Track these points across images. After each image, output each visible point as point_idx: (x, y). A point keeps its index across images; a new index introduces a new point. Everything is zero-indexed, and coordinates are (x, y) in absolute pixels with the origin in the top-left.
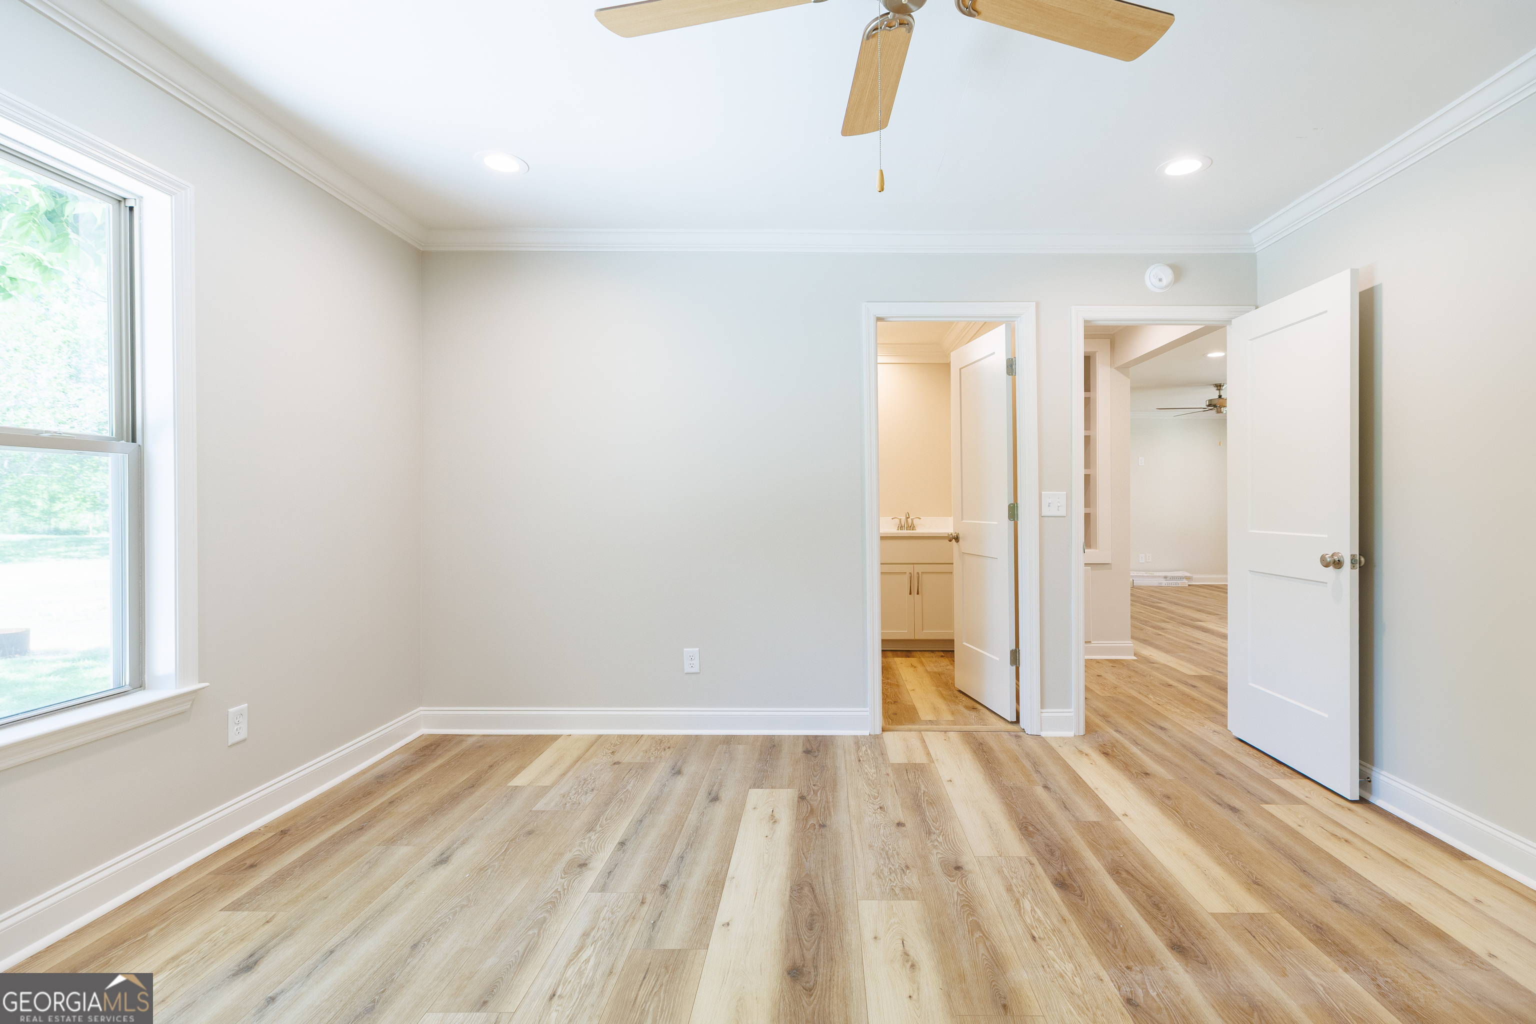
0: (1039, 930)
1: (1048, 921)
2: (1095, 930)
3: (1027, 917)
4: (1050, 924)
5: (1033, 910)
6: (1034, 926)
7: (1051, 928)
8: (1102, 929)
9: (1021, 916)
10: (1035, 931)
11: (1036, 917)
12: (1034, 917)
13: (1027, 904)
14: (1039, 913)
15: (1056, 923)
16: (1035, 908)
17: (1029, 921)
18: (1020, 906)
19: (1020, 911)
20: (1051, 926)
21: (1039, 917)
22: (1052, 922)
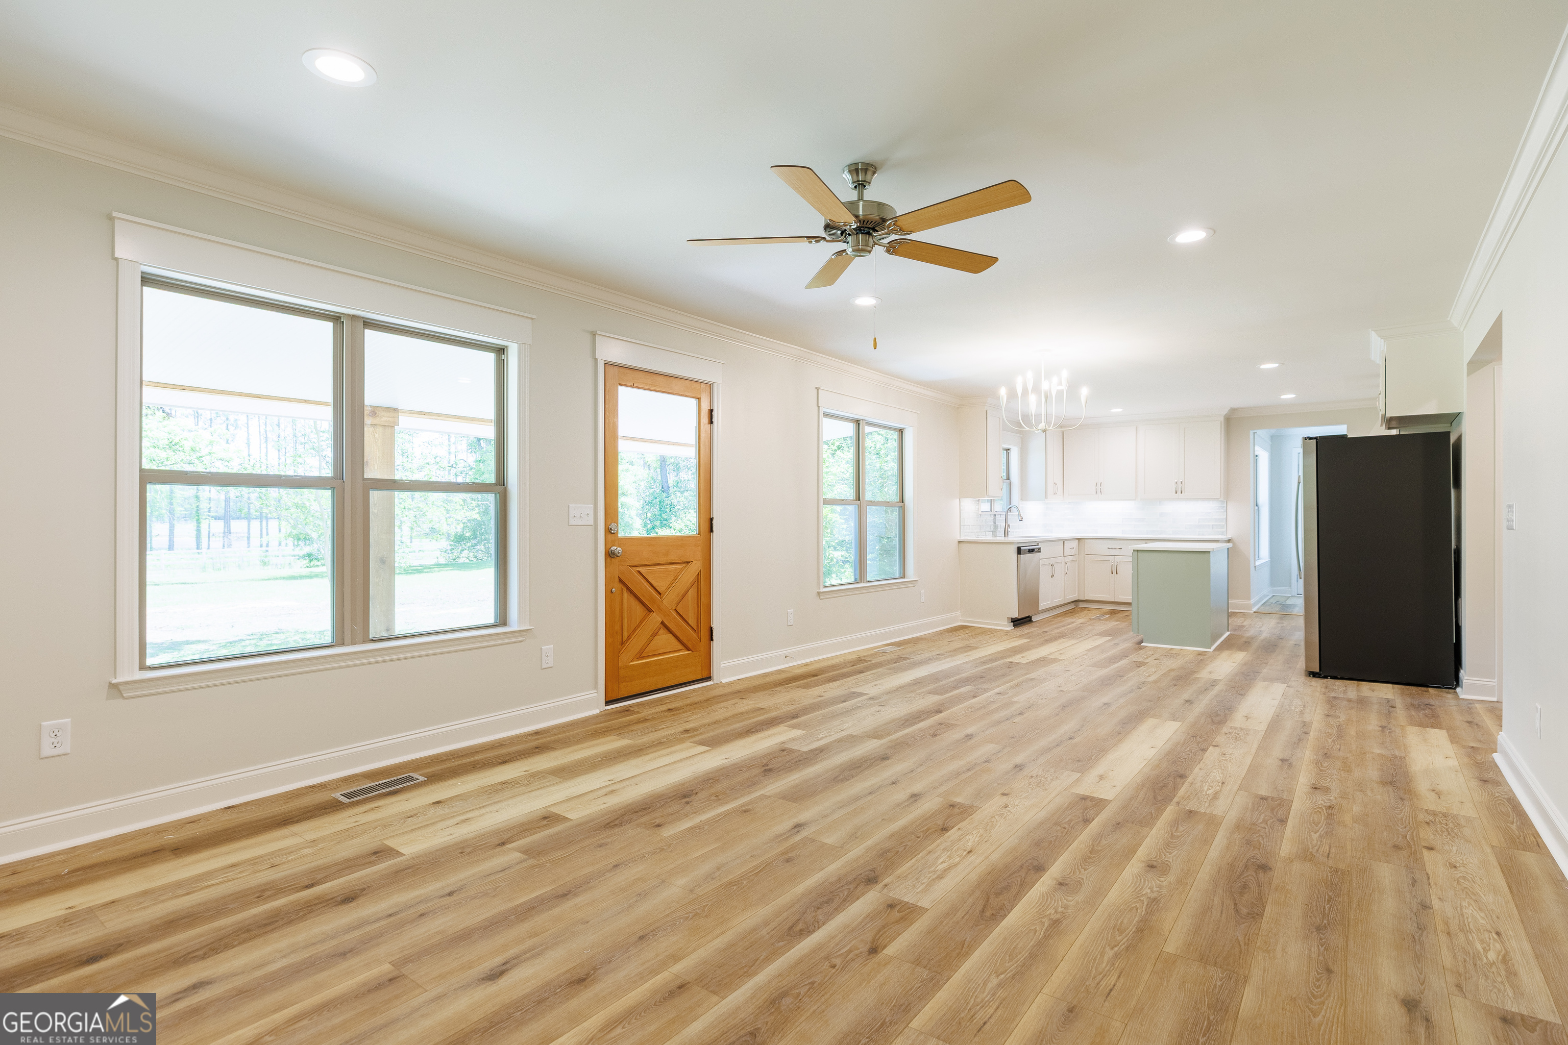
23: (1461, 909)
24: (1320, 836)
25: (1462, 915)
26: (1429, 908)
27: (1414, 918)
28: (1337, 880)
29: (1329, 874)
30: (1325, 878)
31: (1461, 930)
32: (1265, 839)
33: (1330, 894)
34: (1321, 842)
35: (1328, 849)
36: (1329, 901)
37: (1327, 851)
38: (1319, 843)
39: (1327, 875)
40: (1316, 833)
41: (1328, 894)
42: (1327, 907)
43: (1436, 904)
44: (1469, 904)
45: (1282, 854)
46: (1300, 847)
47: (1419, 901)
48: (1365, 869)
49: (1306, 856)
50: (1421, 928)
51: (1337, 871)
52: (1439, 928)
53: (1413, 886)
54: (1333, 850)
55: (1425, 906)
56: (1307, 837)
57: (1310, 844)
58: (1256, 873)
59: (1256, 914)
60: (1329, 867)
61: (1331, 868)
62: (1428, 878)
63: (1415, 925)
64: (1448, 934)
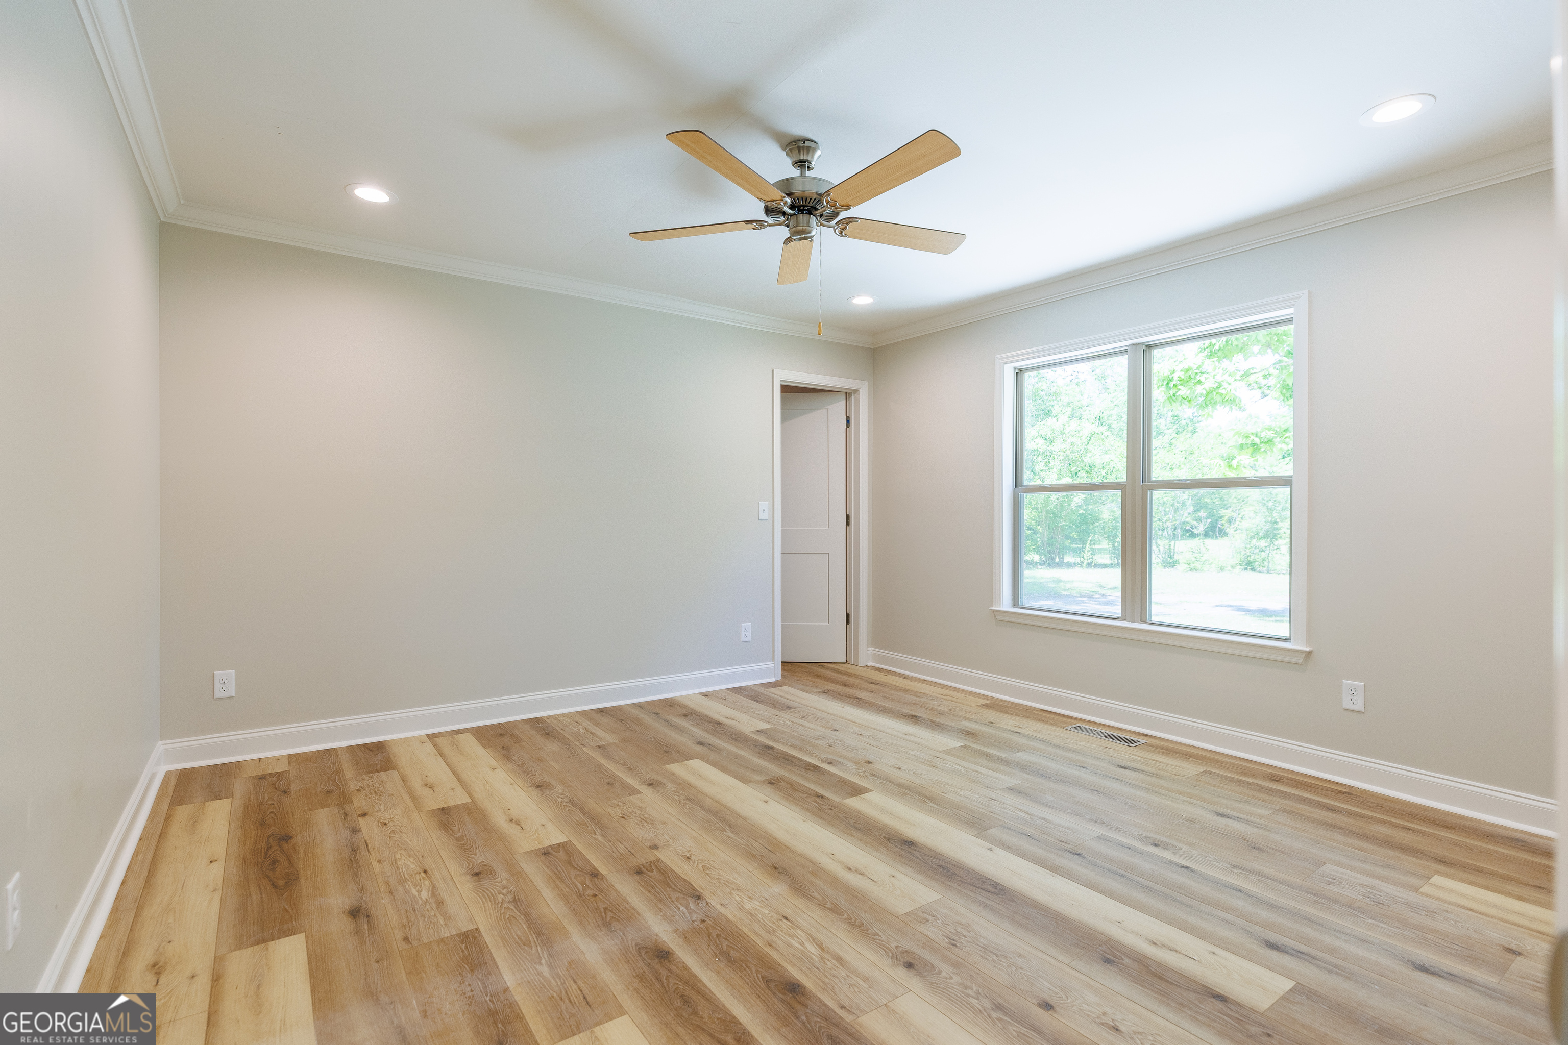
0: (785, 927)
1: (783, 938)
2: (739, 945)
3: (803, 935)
4: (781, 936)
5: (803, 944)
6: (792, 930)
7: (778, 933)
8: (734, 949)
9: (809, 935)
10: (789, 926)
11: (796, 939)
12: (797, 938)
13: (812, 949)
14: (795, 943)
15: (776, 939)
16: (802, 948)
17: (799, 932)
18: (817, 945)
19: (813, 939)
20: (778, 935)
21: (794, 940)
22: (779, 938)
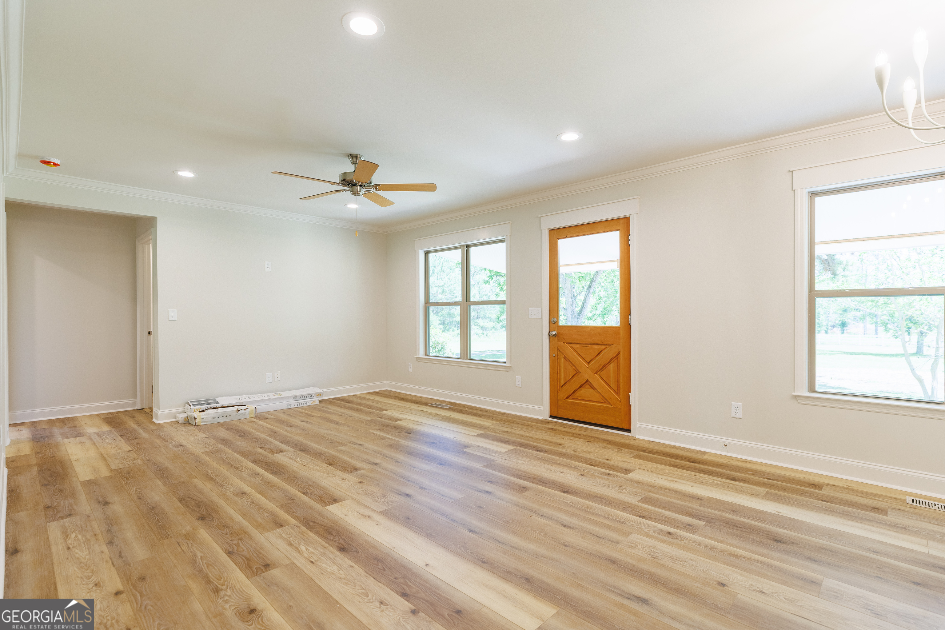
23: (90, 552)
24: (195, 556)
25: (89, 549)
26: (108, 543)
27: (114, 534)
28: (163, 532)
29: (168, 533)
30: (169, 530)
31: (89, 540)
32: (222, 534)
33: (160, 524)
34: (191, 552)
35: (183, 548)
36: (158, 520)
37: (182, 547)
38: (192, 550)
39: (169, 531)
40: (201, 557)
41: (161, 523)
42: (157, 517)
43: (105, 548)
44: (85, 559)
45: (202, 530)
46: (198, 540)
47: (114, 544)
48: (153, 547)
49: (189, 537)
50: (109, 531)
51: (167, 537)
52: (101, 535)
53: (120, 552)
54: (180, 550)
55: (110, 543)
56: (202, 550)
57: (196, 546)
58: (202, 514)
59: (182, 500)
60: (172, 537)
61: (171, 537)
62: (113, 563)
63: (112, 531)
64: (95, 535)
